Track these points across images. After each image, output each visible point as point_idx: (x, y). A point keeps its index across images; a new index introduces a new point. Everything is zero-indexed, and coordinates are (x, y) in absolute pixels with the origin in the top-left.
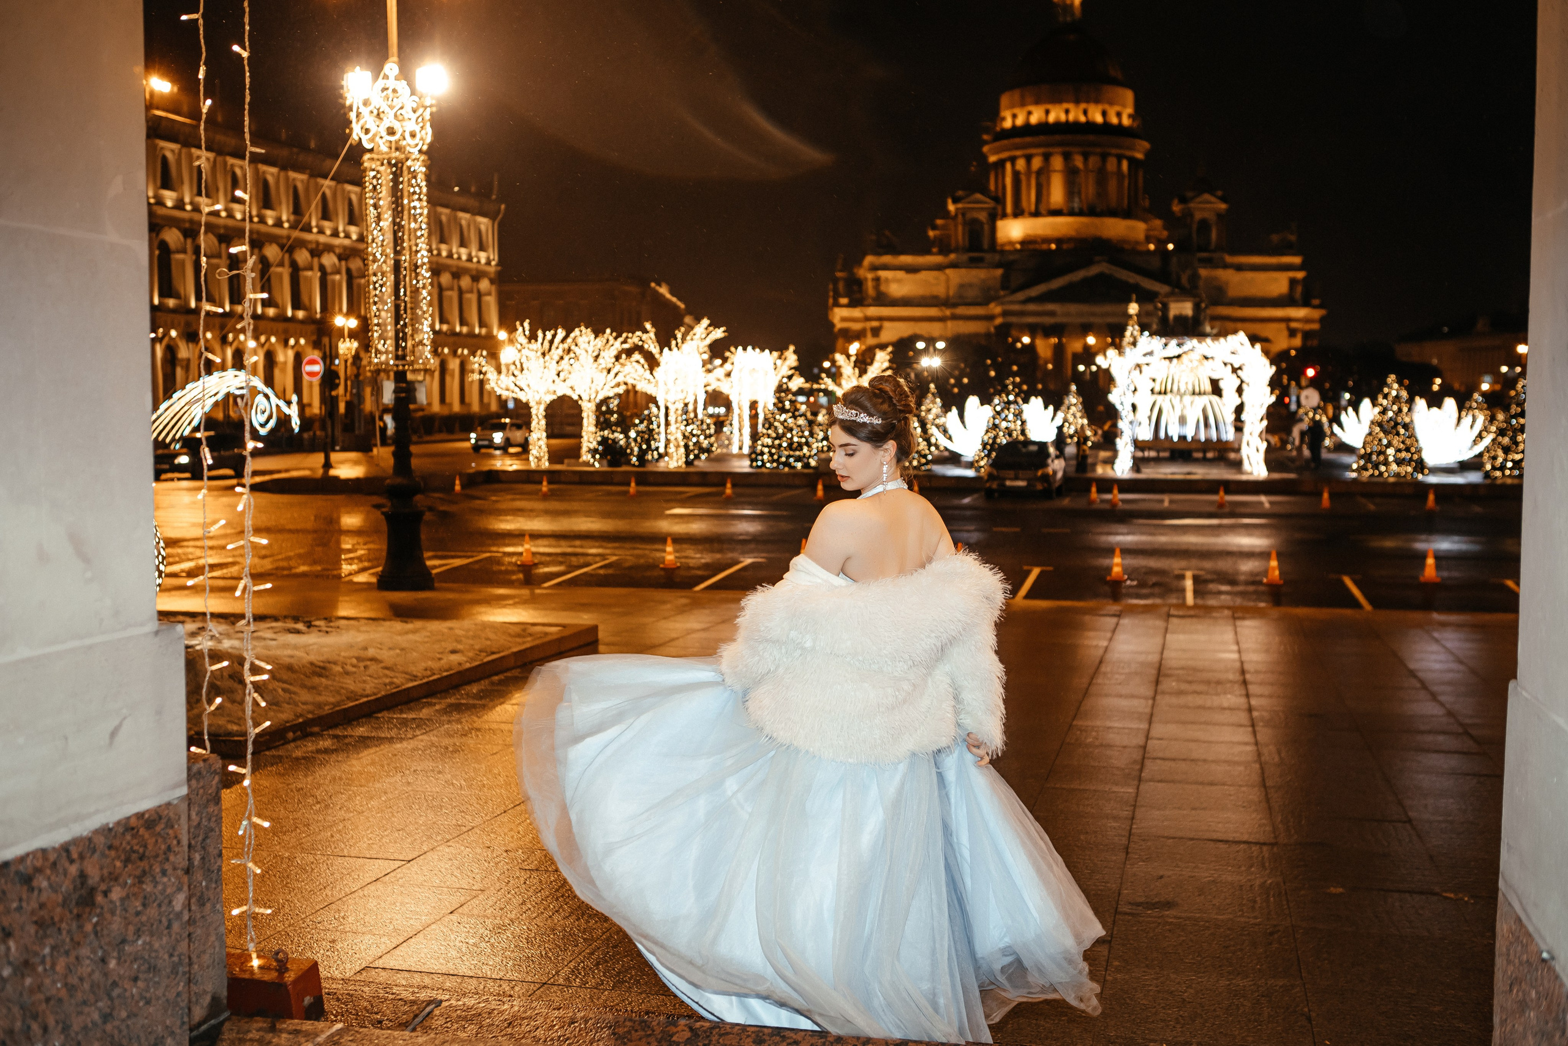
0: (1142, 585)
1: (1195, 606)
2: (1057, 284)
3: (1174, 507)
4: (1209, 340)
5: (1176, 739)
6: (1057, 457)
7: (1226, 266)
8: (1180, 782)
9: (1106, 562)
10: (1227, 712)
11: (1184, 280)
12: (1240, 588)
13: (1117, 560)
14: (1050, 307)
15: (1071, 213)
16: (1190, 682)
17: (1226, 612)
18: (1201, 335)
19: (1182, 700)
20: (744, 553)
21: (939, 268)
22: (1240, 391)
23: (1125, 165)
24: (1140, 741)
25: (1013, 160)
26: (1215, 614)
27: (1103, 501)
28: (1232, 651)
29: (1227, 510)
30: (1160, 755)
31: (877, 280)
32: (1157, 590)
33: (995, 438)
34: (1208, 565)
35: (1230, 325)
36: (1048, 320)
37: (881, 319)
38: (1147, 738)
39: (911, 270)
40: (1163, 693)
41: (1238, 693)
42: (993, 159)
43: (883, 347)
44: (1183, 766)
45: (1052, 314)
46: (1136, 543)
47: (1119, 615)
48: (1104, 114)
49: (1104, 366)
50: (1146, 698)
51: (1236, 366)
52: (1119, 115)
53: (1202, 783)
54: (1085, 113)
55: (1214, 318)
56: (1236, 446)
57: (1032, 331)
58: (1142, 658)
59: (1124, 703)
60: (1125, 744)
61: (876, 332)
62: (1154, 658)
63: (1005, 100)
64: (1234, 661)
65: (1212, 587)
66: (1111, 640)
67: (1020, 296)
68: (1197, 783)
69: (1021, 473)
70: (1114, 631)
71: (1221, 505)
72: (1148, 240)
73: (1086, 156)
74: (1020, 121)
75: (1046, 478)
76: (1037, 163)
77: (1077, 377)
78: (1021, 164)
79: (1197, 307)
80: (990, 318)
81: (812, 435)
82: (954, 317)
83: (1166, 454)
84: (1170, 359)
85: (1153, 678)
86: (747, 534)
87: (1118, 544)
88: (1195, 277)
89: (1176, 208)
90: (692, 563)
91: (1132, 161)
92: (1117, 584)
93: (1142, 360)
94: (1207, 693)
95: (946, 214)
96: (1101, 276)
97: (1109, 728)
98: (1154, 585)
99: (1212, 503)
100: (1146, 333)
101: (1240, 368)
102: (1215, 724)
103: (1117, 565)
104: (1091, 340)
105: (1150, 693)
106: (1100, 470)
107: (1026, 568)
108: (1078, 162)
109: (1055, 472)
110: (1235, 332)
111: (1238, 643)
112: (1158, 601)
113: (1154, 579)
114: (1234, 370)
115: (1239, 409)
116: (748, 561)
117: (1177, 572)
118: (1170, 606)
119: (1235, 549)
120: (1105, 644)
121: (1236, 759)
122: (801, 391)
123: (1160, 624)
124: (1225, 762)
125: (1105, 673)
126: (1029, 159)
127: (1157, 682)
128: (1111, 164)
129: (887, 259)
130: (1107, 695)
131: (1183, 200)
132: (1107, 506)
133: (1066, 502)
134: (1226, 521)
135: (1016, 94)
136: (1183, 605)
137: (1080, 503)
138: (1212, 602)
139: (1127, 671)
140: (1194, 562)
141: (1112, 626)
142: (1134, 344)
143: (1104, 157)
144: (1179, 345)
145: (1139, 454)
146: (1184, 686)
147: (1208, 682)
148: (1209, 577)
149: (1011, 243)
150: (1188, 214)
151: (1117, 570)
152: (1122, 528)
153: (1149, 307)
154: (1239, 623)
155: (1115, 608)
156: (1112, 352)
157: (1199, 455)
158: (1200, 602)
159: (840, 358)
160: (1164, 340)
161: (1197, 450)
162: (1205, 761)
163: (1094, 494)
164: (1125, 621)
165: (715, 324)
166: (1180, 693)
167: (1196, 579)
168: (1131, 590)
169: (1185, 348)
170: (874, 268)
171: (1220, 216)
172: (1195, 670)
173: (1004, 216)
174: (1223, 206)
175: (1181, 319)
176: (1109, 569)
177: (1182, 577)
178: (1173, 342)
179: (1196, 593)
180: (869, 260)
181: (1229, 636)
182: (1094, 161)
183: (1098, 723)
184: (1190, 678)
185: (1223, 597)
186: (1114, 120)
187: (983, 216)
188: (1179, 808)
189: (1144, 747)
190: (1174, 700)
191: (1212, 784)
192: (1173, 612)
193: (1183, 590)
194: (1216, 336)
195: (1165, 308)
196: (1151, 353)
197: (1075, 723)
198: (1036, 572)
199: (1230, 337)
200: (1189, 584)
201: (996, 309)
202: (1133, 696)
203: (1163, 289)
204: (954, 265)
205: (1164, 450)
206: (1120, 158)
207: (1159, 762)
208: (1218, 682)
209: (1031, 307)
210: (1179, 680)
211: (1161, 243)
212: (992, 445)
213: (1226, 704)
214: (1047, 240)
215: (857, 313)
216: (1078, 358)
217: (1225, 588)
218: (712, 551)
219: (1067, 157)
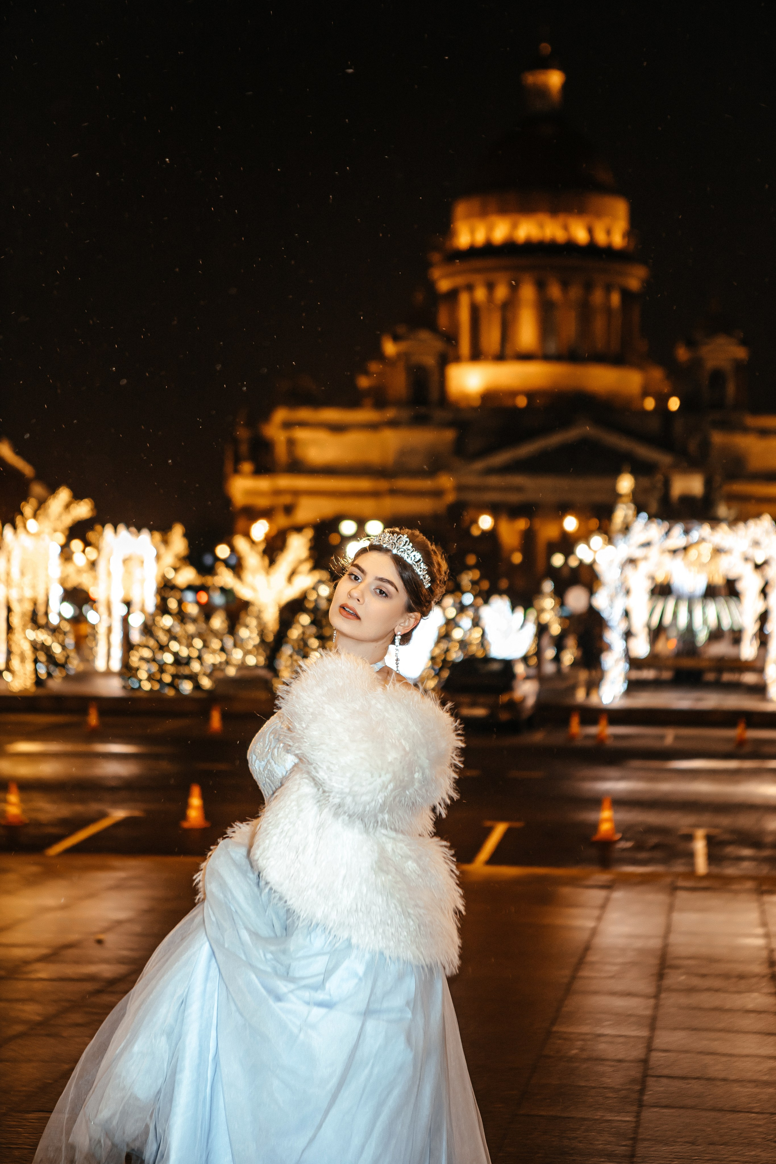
0: (639, 847)
1: (707, 876)
2: (526, 450)
3: (681, 745)
4: (724, 527)
5: (687, 1052)
6: (527, 678)
7: (745, 430)
8: (693, 1108)
9: (590, 816)
10: (752, 1015)
11: (693, 446)
12: (767, 853)
13: (606, 814)
14: (519, 480)
15: (546, 357)
16: (704, 976)
17: (749, 885)
18: (714, 521)
19: (695, 999)
20: (117, 803)
21: (373, 427)
22: (764, 592)
23: (615, 299)
24: (638, 1052)
25: (470, 288)
26: (735, 887)
27: (588, 737)
28: (757, 936)
29: (747, 749)
30: (666, 1072)
31: (291, 443)
32: (658, 854)
33: (447, 651)
34: (725, 821)
35: (752, 507)
36: (514, 498)
37: (297, 493)
38: (649, 1049)
39: (337, 428)
40: (670, 990)
41: (766, 990)
42: (444, 285)
43: (299, 529)
44: (696, 1087)
45: (519, 489)
46: (631, 792)
47: (609, 887)
48: (590, 231)
49: (588, 560)
50: (647, 997)
51: (760, 561)
52: (609, 232)
53: (721, 1110)
54: (566, 228)
55: (732, 499)
56: (758, 664)
57: (495, 510)
58: (639, 944)
59: (619, 1003)
60: (620, 1056)
61: (289, 510)
62: (655, 943)
63: (461, 209)
64: (760, 948)
65: (731, 850)
66: (599, 919)
67: (479, 465)
68: (714, 1109)
69: (481, 700)
70: (603, 907)
71: (741, 742)
72: (645, 394)
73: (565, 285)
74: (480, 238)
75: (514, 706)
76: (501, 292)
77: (553, 573)
78: (480, 294)
79: (708, 484)
80: (437, 493)
81: (206, 645)
82: (393, 492)
83: (667, 675)
84: (674, 552)
85: (654, 970)
86: (119, 778)
87: (607, 793)
88: (705, 445)
89: (682, 354)
90: (43, 817)
91: (626, 295)
92: (607, 844)
93: (638, 553)
94: (725, 991)
95: (380, 356)
96: (584, 442)
97: (600, 1035)
98: (656, 847)
99: (728, 740)
100: (644, 515)
101: (766, 563)
102: (738, 1032)
103: (607, 820)
104: (570, 523)
105: (650, 990)
106: (580, 695)
107: (488, 823)
108: (555, 292)
109: (524, 699)
110: (758, 515)
111: (764, 924)
112: (658, 869)
113: (654, 840)
114: (757, 567)
115: (764, 618)
116: (119, 814)
117: (685, 831)
118: (678, 875)
119: (758, 801)
120: (591, 924)
121: (765, 1078)
122: (190, 588)
123: (662, 898)
124: (750, 1081)
125: (593, 963)
126: (490, 287)
127: (660, 976)
128: (598, 296)
129: (304, 414)
130: (596, 993)
131: (691, 344)
132: (589, 743)
133: (538, 737)
134: (748, 764)
135: (475, 204)
136: (691, 874)
137: (557, 738)
138: (730, 871)
139: (620, 960)
140: (706, 818)
141: (599, 902)
142: (626, 529)
143: (588, 287)
144: (687, 532)
145: (637, 675)
146: (696, 982)
147: (726, 976)
148: (727, 837)
149: (466, 397)
150: (697, 363)
151: (606, 827)
152: (612, 772)
153: (646, 482)
154: (767, 898)
155: (604, 877)
156: (597, 540)
157: (710, 677)
158: (716, 870)
159: (241, 543)
160: (666, 525)
161: (710, 670)
162: (724, 1080)
163: (575, 726)
164: (618, 895)
165: (77, 496)
166: (691, 990)
167: (710, 840)
168: (626, 854)
169: (694, 536)
170: (288, 425)
171: (739, 366)
172: (712, 960)
173: (457, 359)
174: (741, 353)
175: (687, 500)
176: (595, 826)
177: (690, 838)
178: (678, 529)
179: (712, 858)
180: (281, 415)
181: (754, 916)
182: (575, 292)
183: (585, 1029)
184: (704, 971)
185: (746, 864)
186: (601, 238)
187: (430, 361)
188: (693, 1143)
189: (645, 1061)
190: (684, 1000)
191: (734, 1110)
192: (681, 883)
193: (691, 855)
194: (733, 523)
195: (667, 485)
196: (647, 544)
197: (555, 1029)
198: (500, 830)
199: (751, 523)
200: (700, 846)
201: (446, 481)
202: (629, 994)
203: (664, 459)
204: (393, 424)
205: (667, 668)
206: (608, 289)
207: (665, 1081)
208: (741, 977)
209: (494, 480)
210: (690, 973)
211: (662, 401)
212: (444, 661)
213: (750, 1006)
214: (513, 394)
215: (264, 484)
216: (552, 548)
217: (747, 852)
218: (70, 801)
219: (541, 286)
